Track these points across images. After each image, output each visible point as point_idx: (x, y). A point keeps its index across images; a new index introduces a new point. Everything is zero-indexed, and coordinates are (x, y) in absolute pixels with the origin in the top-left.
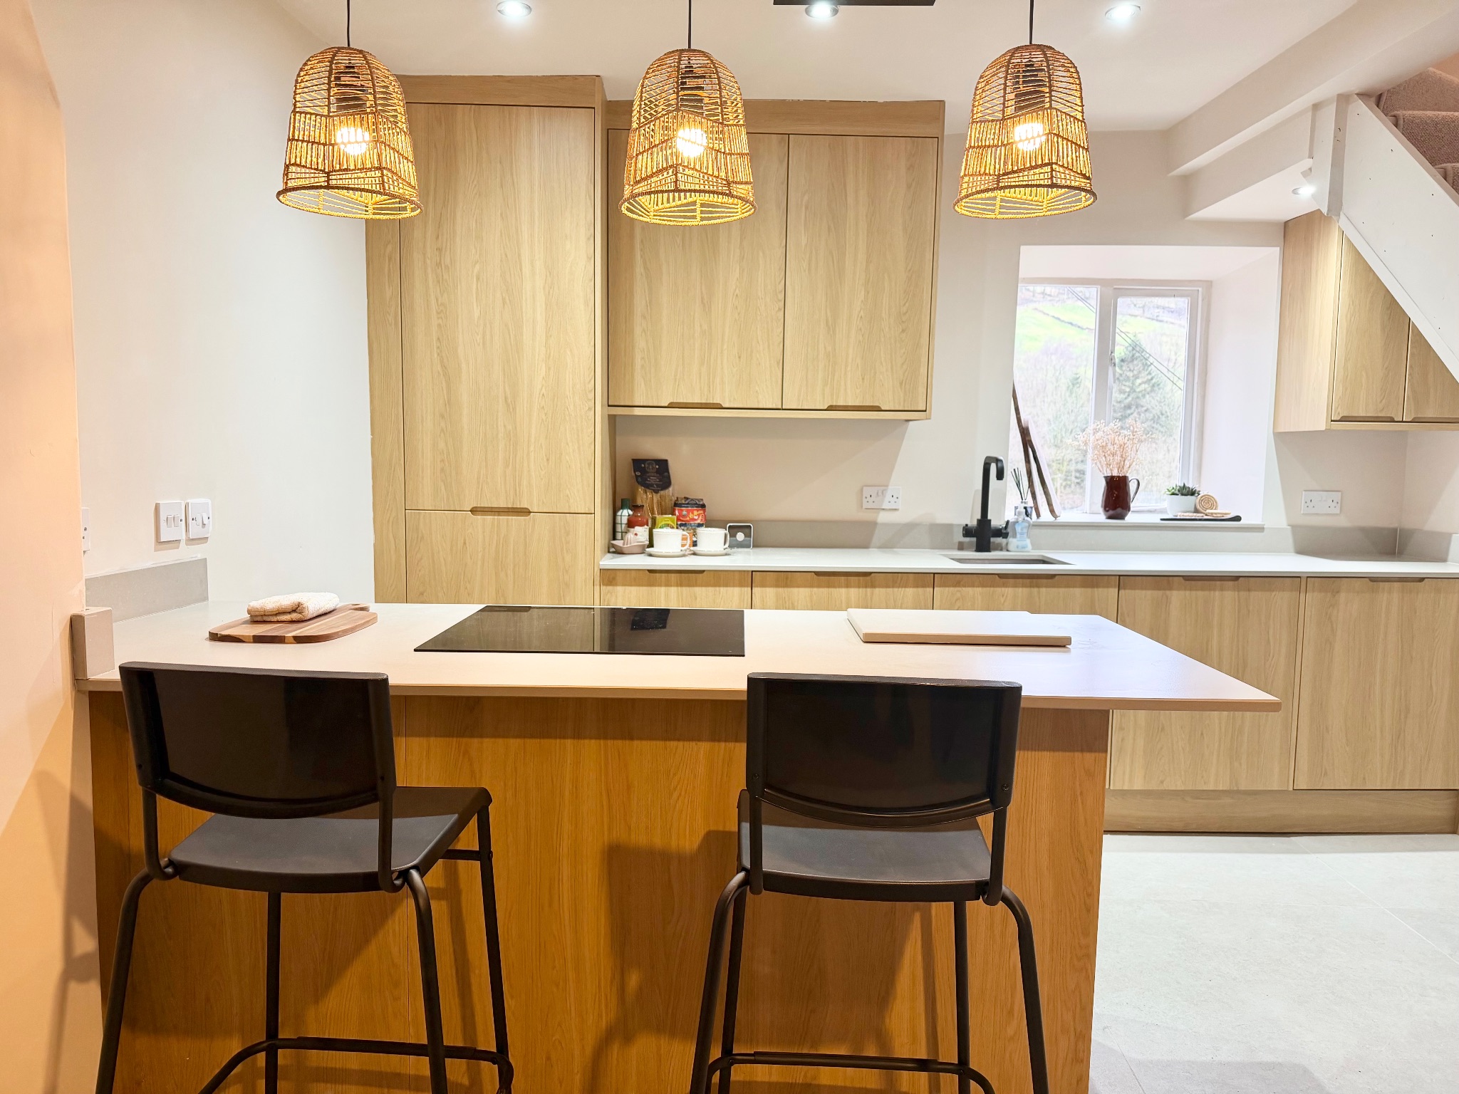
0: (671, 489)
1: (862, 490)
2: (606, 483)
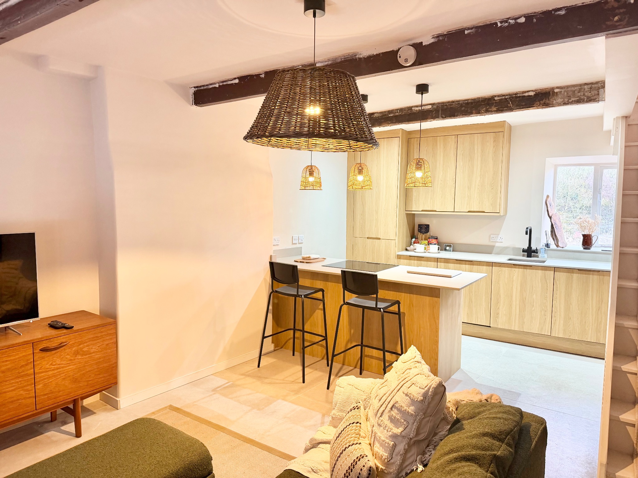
0: (429, 233)
1: (490, 235)
2: (405, 231)
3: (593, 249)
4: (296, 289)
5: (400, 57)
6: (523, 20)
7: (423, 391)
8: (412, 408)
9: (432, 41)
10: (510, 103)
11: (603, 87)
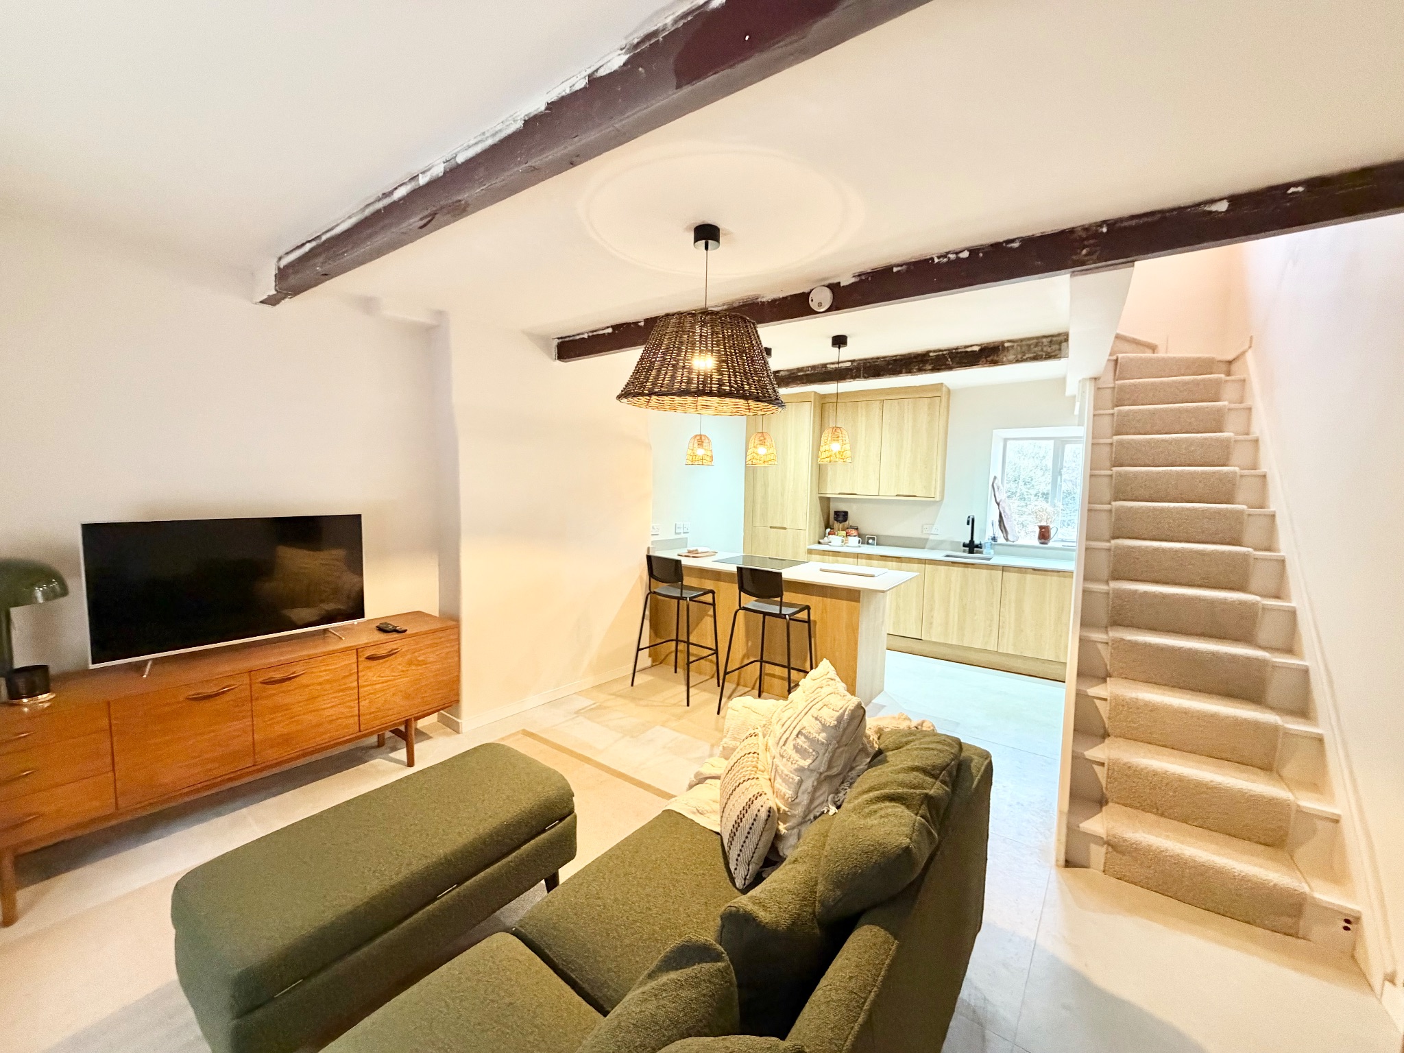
0: (847, 522)
2: (818, 519)
3: (1051, 544)
4: (680, 590)
5: (812, 300)
6: (965, 254)
7: (837, 714)
8: (824, 735)
9: (853, 280)
10: (949, 360)
11: (1067, 340)
